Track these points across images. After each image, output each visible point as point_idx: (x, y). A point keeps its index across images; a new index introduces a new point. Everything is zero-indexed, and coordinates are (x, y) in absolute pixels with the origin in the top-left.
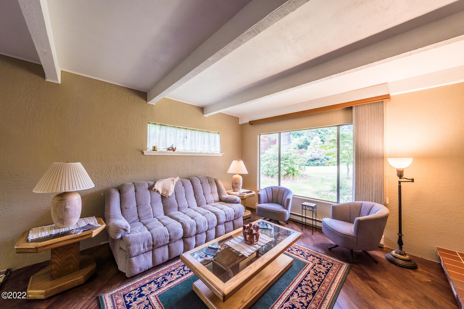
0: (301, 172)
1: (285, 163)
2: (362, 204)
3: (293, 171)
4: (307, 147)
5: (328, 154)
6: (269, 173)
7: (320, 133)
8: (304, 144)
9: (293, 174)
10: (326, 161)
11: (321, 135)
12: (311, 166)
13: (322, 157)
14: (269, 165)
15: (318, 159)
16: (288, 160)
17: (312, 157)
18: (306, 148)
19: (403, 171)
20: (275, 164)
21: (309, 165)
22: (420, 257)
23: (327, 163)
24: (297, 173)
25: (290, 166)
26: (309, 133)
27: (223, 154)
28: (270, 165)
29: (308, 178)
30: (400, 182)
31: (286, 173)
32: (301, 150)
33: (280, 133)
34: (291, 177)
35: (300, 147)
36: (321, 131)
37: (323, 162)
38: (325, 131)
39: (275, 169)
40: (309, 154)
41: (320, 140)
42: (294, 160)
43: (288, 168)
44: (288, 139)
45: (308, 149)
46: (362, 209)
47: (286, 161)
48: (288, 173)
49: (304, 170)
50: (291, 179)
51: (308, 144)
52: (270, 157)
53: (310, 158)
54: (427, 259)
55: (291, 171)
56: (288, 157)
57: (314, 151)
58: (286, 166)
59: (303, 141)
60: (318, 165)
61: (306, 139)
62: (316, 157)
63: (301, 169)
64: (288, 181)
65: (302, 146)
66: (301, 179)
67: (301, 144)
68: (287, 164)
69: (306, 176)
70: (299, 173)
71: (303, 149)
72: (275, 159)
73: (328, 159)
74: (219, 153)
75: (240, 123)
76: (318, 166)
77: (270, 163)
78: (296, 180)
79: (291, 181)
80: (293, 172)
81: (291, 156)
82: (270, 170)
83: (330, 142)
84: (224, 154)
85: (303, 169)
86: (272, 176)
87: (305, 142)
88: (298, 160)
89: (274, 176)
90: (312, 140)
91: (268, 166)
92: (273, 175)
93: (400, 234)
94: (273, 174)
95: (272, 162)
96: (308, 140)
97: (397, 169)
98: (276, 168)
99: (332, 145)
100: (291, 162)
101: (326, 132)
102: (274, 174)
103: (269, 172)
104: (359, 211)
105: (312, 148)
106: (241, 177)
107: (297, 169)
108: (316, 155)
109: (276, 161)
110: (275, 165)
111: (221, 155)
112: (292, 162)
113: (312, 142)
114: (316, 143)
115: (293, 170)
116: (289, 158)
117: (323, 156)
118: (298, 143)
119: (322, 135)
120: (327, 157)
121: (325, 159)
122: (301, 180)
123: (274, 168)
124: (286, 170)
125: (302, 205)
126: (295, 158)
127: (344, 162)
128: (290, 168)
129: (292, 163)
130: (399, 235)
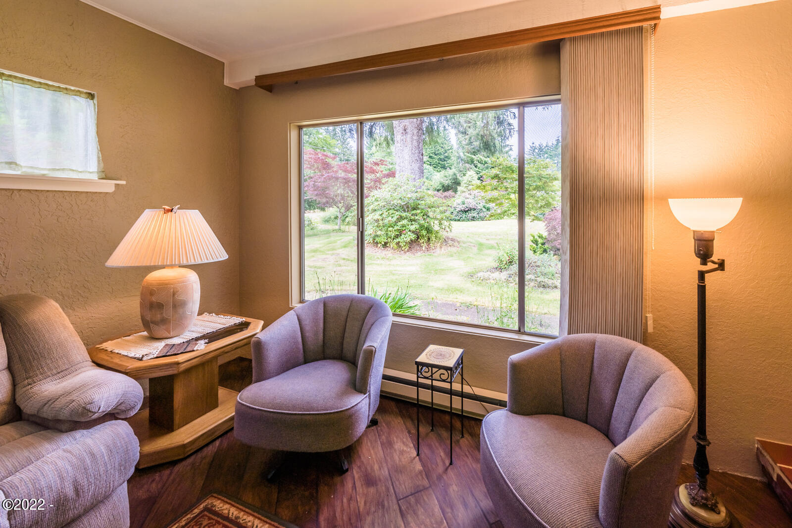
0: (443, 234)
1: (412, 217)
2: (593, 345)
3: (428, 232)
4: (457, 188)
5: (490, 201)
6: (377, 239)
7: (476, 167)
8: (451, 182)
9: (429, 239)
10: (485, 213)
11: (478, 170)
12: (463, 221)
13: (480, 207)
14: (377, 221)
15: (474, 209)
16: (419, 211)
17: (464, 206)
18: (456, 191)
19: (712, 240)
20: (390, 218)
21: (459, 220)
22: (720, 471)
23: (487, 216)
24: (436, 237)
25: (422, 222)
26: (461, 165)
27: (117, 185)
28: (381, 222)
29: (456, 244)
30: (702, 275)
31: (413, 237)
32: (446, 194)
33: (361, 123)
34: (425, 245)
35: (446, 188)
36: (477, 162)
37: (481, 215)
38: (483, 162)
39: (390, 229)
40: (458, 200)
41: (476, 177)
42: (429, 210)
43: (417, 227)
44: (419, 168)
45: (459, 193)
46: (595, 364)
47: (414, 212)
48: (418, 238)
49: (448, 230)
50: (424, 248)
51: (459, 184)
52: (379, 205)
53: (460, 207)
54: (736, 474)
55: (424, 232)
56: (419, 204)
57: (468, 196)
58: (413, 223)
59: (450, 177)
60: (473, 219)
61: (455, 174)
62: (471, 206)
63: (444, 227)
64: (419, 253)
65: (448, 186)
66: (444, 247)
67: (447, 182)
68: (416, 218)
69: (453, 240)
70: (439, 235)
71: (450, 193)
72: (391, 209)
73: (488, 209)
74: (95, 177)
75: (226, 82)
76: (473, 222)
77: (380, 218)
78: (434, 251)
79: (424, 253)
80: (428, 235)
81: (423, 202)
82: (379, 233)
83: (493, 178)
84: (124, 182)
85: (447, 228)
86: (385, 245)
87: (454, 179)
88: (438, 210)
89: (389, 244)
90: (464, 177)
91: (376, 224)
92: (386, 243)
93: (700, 438)
94: (386, 241)
95: (384, 216)
96: (458, 177)
97: (694, 231)
98: (392, 227)
99: (495, 184)
100: (424, 215)
101: (486, 165)
102: (389, 240)
103: (377, 236)
104: (589, 371)
105: (465, 190)
106: (193, 278)
107: (436, 228)
108: (471, 202)
109: (392, 214)
110: (389, 221)
111: (109, 186)
112: (426, 215)
113: (464, 180)
114: (469, 183)
115: (429, 230)
116: (419, 206)
117: (481, 204)
118: (443, 181)
119: (480, 170)
120: (488, 206)
121: (484, 209)
122: (443, 249)
123: (389, 227)
124: (413, 232)
125: (418, 364)
126: (432, 207)
127: (513, 214)
128: (422, 226)
129: (425, 217)
130: (698, 444)
